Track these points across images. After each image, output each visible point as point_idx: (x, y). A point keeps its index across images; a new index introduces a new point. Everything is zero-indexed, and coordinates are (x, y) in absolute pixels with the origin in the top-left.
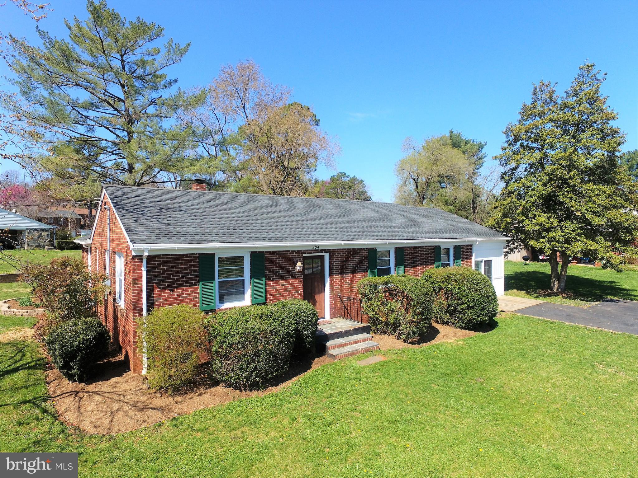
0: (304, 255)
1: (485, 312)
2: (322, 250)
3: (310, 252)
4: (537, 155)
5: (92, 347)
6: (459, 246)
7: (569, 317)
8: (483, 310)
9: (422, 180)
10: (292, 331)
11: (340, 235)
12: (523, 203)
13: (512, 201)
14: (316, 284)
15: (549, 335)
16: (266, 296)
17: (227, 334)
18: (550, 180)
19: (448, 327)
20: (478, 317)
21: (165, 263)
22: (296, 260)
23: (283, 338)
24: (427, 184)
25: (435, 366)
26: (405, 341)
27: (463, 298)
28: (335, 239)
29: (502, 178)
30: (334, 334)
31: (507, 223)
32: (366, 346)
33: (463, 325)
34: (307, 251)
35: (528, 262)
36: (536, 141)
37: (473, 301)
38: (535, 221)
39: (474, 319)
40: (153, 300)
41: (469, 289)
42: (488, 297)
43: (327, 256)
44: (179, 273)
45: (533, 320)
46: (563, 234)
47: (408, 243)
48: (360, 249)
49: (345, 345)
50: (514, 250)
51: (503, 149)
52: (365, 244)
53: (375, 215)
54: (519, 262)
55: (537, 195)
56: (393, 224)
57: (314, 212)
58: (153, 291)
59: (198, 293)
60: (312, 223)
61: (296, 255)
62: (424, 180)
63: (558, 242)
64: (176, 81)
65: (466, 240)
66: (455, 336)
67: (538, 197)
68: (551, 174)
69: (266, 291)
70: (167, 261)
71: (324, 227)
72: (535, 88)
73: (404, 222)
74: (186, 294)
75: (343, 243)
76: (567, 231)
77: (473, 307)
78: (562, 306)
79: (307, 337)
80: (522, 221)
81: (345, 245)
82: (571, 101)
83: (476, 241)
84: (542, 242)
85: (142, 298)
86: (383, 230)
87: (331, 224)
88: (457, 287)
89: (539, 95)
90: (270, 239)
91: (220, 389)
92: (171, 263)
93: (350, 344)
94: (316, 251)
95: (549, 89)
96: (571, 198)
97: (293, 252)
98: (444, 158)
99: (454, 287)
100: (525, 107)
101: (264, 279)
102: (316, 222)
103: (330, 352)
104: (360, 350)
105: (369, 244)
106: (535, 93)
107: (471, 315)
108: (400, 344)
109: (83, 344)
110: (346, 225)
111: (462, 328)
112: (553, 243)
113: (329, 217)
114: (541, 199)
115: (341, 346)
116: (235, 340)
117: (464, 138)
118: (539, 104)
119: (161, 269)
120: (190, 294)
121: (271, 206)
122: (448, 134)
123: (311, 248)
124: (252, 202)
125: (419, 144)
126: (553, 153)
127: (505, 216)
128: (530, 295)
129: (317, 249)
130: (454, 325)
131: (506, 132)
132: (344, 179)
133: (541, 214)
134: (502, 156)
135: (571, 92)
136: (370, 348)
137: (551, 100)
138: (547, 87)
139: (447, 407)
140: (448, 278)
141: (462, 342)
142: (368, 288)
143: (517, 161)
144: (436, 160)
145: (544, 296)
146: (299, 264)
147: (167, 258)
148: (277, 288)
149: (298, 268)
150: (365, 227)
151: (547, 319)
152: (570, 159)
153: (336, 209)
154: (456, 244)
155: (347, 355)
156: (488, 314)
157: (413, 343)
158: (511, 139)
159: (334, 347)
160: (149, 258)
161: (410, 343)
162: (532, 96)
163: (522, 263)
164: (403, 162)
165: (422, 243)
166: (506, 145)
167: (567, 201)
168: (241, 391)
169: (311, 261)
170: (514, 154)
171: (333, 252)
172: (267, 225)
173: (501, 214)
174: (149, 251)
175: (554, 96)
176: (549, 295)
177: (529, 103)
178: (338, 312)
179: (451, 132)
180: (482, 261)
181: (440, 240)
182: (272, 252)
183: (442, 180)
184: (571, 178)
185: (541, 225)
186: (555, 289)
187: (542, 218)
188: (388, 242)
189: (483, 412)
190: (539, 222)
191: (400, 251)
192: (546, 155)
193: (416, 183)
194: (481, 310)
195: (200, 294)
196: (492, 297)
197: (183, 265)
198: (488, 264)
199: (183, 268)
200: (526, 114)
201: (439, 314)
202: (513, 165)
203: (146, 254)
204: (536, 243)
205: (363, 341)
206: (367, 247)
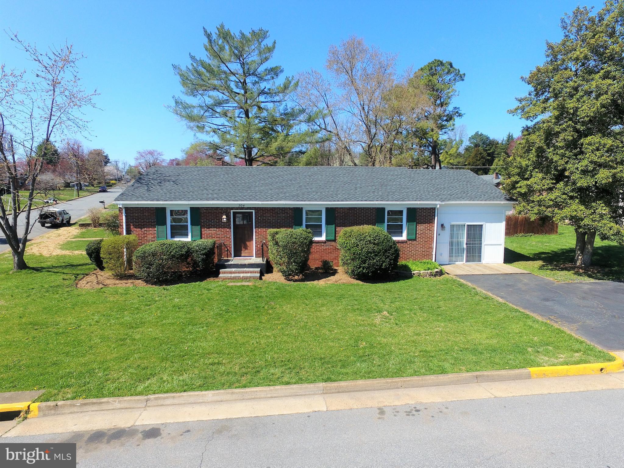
2: (247, 208)
3: (237, 208)
6: (415, 208)
7: (504, 286)
10: (178, 255)
14: (246, 232)
16: (202, 236)
19: (346, 275)
22: (223, 213)
26: (285, 278)
30: (231, 265)
32: (248, 276)
34: (234, 208)
40: (131, 232)
43: (254, 211)
44: (144, 218)
48: (284, 208)
49: (235, 273)
58: (130, 227)
59: (156, 230)
61: (226, 210)
69: (202, 233)
70: (137, 211)
74: (149, 230)
75: (261, 203)
78: (534, 278)
83: (436, 205)
85: (123, 230)
90: (201, 199)
92: (139, 212)
93: (239, 273)
94: (242, 209)
97: (222, 208)
101: (200, 227)
103: (221, 275)
104: (241, 277)
115: (231, 273)
119: (134, 215)
120: (151, 230)
123: (238, 206)
129: (243, 207)
136: (250, 277)
146: (224, 217)
147: (137, 209)
148: (210, 232)
149: (224, 220)
151: (469, 284)
154: (408, 207)
155: (229, 279)
159: (224, 273)
160: (126, 209)
161: (288, 280)
169: (241, 215)
171: (257, 210)
174: (123, 205)
180: (463, 225)
182: (206, 208)
186: (578, 263)
191: (330, 211)
197: (146, 214)
203: (121, 206)
205: (251, 272)
206: (292, 207)
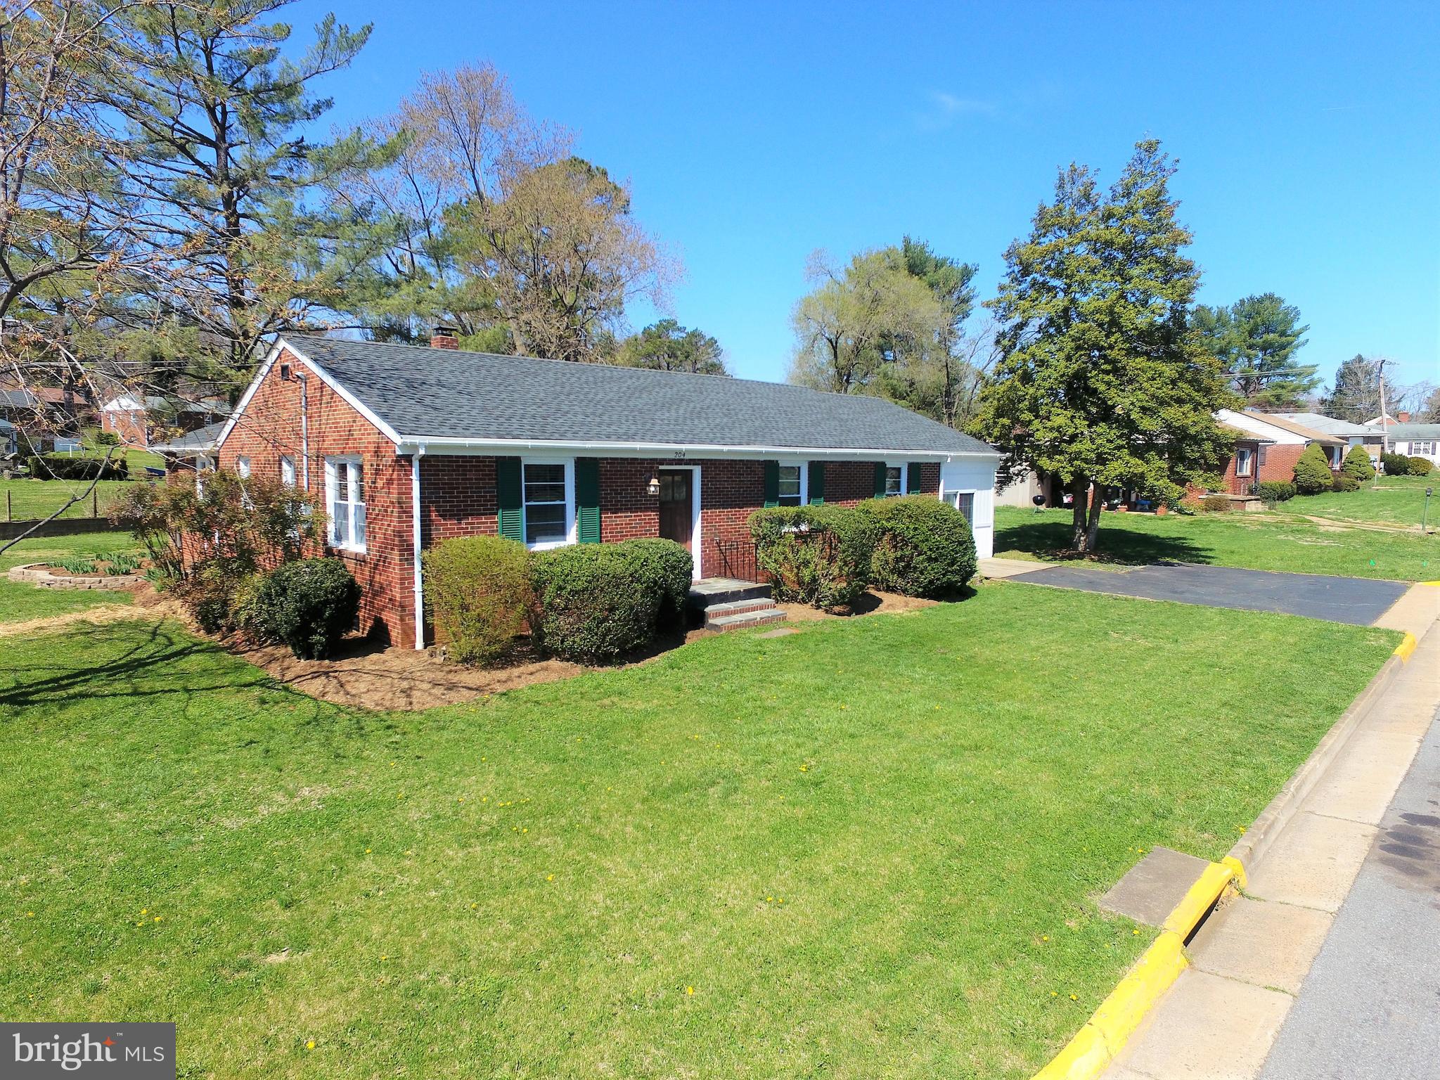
0: (661, 467)
1: (955, 567)
2: (690, 460)
3: (671, 462)
4: (1061, 301)
5: (345, 599)
6: (917, 464)
7: (1091, 584)
8: (953, 565)
9: (846, 343)
11: (718, 435)
12: (1031, 391)
13: (1013, 388)
14: (678, 519)
15: (1053, 604)
16: (601, 533)
17: (567, 576)
18: (1078, 348)
19: (895, 595)
20: (944, 575)
21: (444, 471)
22: (648, 474)
23: (647, 588)
24: (857, 350)
25: (876, 638)
26: (827, 611)
27: (920, 544)
28: (711, 442)
29: (998, 342)
30: (714, 596)
31: (1003, 426)
32: (767, 615)
33: (920, 590)
34: (665, 460)
35: (1042, 507)
36: (1058, 275)
37: (937, 549)
38: (1049, 424)
39: (938, 579)
40: (430, 530)
41: (931, 530)
42: (961, 544)
43: (697, 471)
44: (467, 488)
45: (1033, 589)
46: (1094, 447)
47: (831, 454)
48: (751, 461)
49: (735, 612)
50: (1015, 477)
51: (1002, 288)
52: (760, 453)
53: (770, 405)
54: (1026, 509)
55: (1056, 375)
56: (803, 422)
57: (664, 397)
58: (430, 516)
59: (496, 522)
60: (668, 415)
61: (648, 466)
62: (850, 342)
63: (1086, 461)
64: (329, 104)
65: (930, 453)
66: (907, 605)
67: (1056, 379)
68: (1080, 339)
69: (601, 525)
70: (448, 466)
71: (688, 422)
72: (1062, 179)
73: (823, 419)
74: (478, 523)
75: (726, 448)
76: (1100, 442)
77: (936, 560)
78: (1084, 571)
79: (678, 594)
80: (1030, 422)
81: (729, 452)
82: (1120, 206)
83: (947, 457)
84: (1059, 461)
85: (412, 526)
86: (788, 431)
87: (699, 418)
88: (912, 527)
89: (1068, 188)
90: (608, 437)
91: (554, 663)
92: (454, 471)
93: (742, 611)
94: (679, 462)
95: (1085, 179)
96: (1108, 384)
97: (642, 461)
98: (893, 296)
99: (908, 528)
100: (1042, 212)
101: (597, 509)
102: (673, 412)
103: (711, 621)
104: (759, 619)
105: (767, 453)
106: (1061, 186)
107: (932, 573)
108: (820, 614)
109: (332, 593)
110: (725, 420)
111: (917, 596)
112: (1078, 463)
113: (692, 405)
114: (1061, 382)
115: (728, 613)
116: (580, 585)
117: (933, 255)
118: (1068, 207)
119: (439, 479)
120: (484, 523)
121: (586, 383)
122: (900, 246)
123: (672, 456)
124: (551, 374)
125: (841, 263)
126: (1085, 299)
127: (999, 413)
128: (1040, 558)
129: (682, 457)
130: (905, 591)
131: (1008, 256)
132: (674, 335)
133: (1059, 411)
134: (999, 302)
135: (1120, 188)
136: (773, 618)
137: (1088, 201)
138: (1083, 175)
139: (893, 674)
140: (896, 514)
141: (918, 613)
142: (768, 525)
143: (1024, 312)
144: (876, 300)
145: (1062, 559)
146: (654, 482)
147: (449, 461)
148: (618, 521)
149: (652, 489)
150: (757, 424)
151: (1055, 587)
152: (1111, 313)
153: (701, 393)
154: (911, 461)
155: (738, 626)
156: (960, 571)
157: (839, 614)
158: (1016, 269)
159: (717, 615)
160: (424, 460)
161: (835, 614)
162: (1056, 192)
163: (1033, 510)
164: (807, 303)
165: (855, 454)
166: (1006, 281)
167: (1102, 387)
168: (587, 666)
169: (670, 478)
170: (1020, 298)
171: (709, 465)
172: (593, 414)
173: (992, 411)
174: (427, 447)
175: (1093, 193)
176: (1070, 558)
177: (1050, 204)
178: (715, 568)
179: (907, 242)
180: (955, 495)
181: (885, 452)
182: (611, 459)
183: (886, 342)
184: (1111, 347)
185: (1058, 429)
186: (1081, 547)
187: (1060, 418)
188: (798, 450)
189: (943, 678)
190: (1056, 425)
191: (817, 468)
192: (1073, 301)
193: (835, 348)
194: (948, 564)
195: (499, 525)
196: (967, 544)
197: (472, 475)
198: (967, 499)
199: (472, 479)
200: (1045, 222)
201: (880, 574)
202: (1017, 319)
203: (422, 452)
204: (1048, 462)
205: (762, 608)
206: (762, 459)
